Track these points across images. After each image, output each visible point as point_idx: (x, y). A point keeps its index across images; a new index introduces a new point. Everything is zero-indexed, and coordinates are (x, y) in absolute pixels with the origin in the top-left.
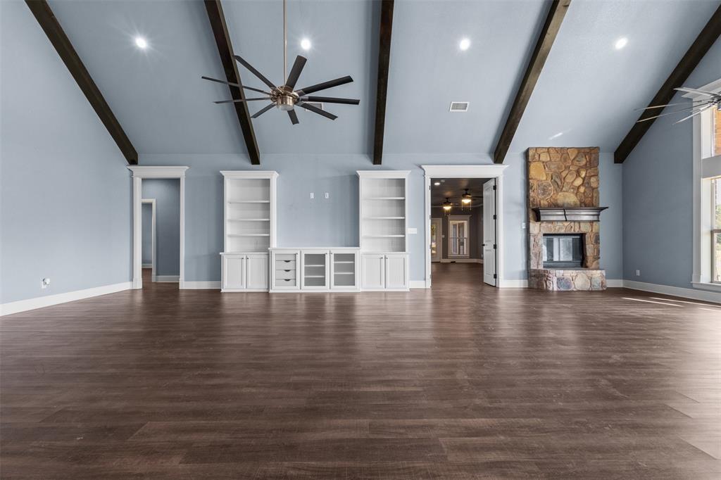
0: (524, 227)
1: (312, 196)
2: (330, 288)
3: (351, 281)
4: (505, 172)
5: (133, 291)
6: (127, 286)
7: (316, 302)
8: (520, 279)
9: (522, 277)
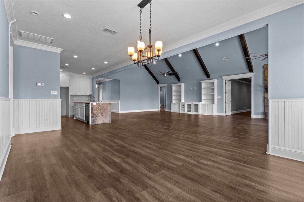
0: (263, 95)
1: (192, 88)
2: (193, 112)
3: (197, 111)
4: (254, 75)
5: (158, 111)
6: (157, 110)
7: (190, 116)
8: (261, 115)
9: (262, 114)
